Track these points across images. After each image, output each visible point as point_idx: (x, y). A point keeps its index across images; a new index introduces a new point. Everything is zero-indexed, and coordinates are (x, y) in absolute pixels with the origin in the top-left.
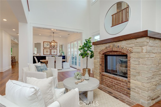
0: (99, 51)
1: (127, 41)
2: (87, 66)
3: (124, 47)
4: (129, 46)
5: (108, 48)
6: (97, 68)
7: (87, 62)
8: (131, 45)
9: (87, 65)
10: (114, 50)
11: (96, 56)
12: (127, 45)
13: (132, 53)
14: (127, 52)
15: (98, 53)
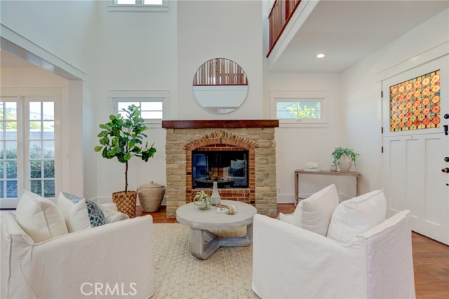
0: (186, 143)
1: (249, 129)
2: (127, 184)
3: (245, 138)
4: (253, 137)
5: (211, 138)
6: (179, 181)
7: (126, 173)
8: (256, 137)
9: (126, 182)
10: (224, 142)
11: (176, 155)
12: (249, 136)
13: (258, 147)
14: (249, 146)
15: (182, 146)
